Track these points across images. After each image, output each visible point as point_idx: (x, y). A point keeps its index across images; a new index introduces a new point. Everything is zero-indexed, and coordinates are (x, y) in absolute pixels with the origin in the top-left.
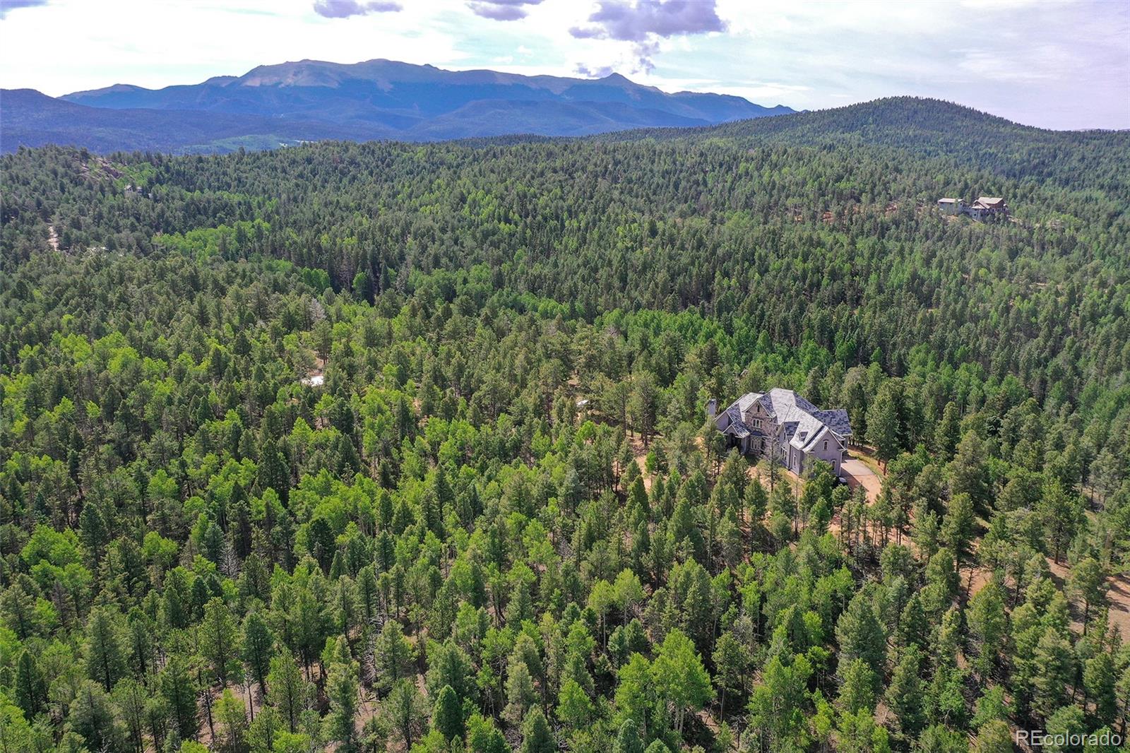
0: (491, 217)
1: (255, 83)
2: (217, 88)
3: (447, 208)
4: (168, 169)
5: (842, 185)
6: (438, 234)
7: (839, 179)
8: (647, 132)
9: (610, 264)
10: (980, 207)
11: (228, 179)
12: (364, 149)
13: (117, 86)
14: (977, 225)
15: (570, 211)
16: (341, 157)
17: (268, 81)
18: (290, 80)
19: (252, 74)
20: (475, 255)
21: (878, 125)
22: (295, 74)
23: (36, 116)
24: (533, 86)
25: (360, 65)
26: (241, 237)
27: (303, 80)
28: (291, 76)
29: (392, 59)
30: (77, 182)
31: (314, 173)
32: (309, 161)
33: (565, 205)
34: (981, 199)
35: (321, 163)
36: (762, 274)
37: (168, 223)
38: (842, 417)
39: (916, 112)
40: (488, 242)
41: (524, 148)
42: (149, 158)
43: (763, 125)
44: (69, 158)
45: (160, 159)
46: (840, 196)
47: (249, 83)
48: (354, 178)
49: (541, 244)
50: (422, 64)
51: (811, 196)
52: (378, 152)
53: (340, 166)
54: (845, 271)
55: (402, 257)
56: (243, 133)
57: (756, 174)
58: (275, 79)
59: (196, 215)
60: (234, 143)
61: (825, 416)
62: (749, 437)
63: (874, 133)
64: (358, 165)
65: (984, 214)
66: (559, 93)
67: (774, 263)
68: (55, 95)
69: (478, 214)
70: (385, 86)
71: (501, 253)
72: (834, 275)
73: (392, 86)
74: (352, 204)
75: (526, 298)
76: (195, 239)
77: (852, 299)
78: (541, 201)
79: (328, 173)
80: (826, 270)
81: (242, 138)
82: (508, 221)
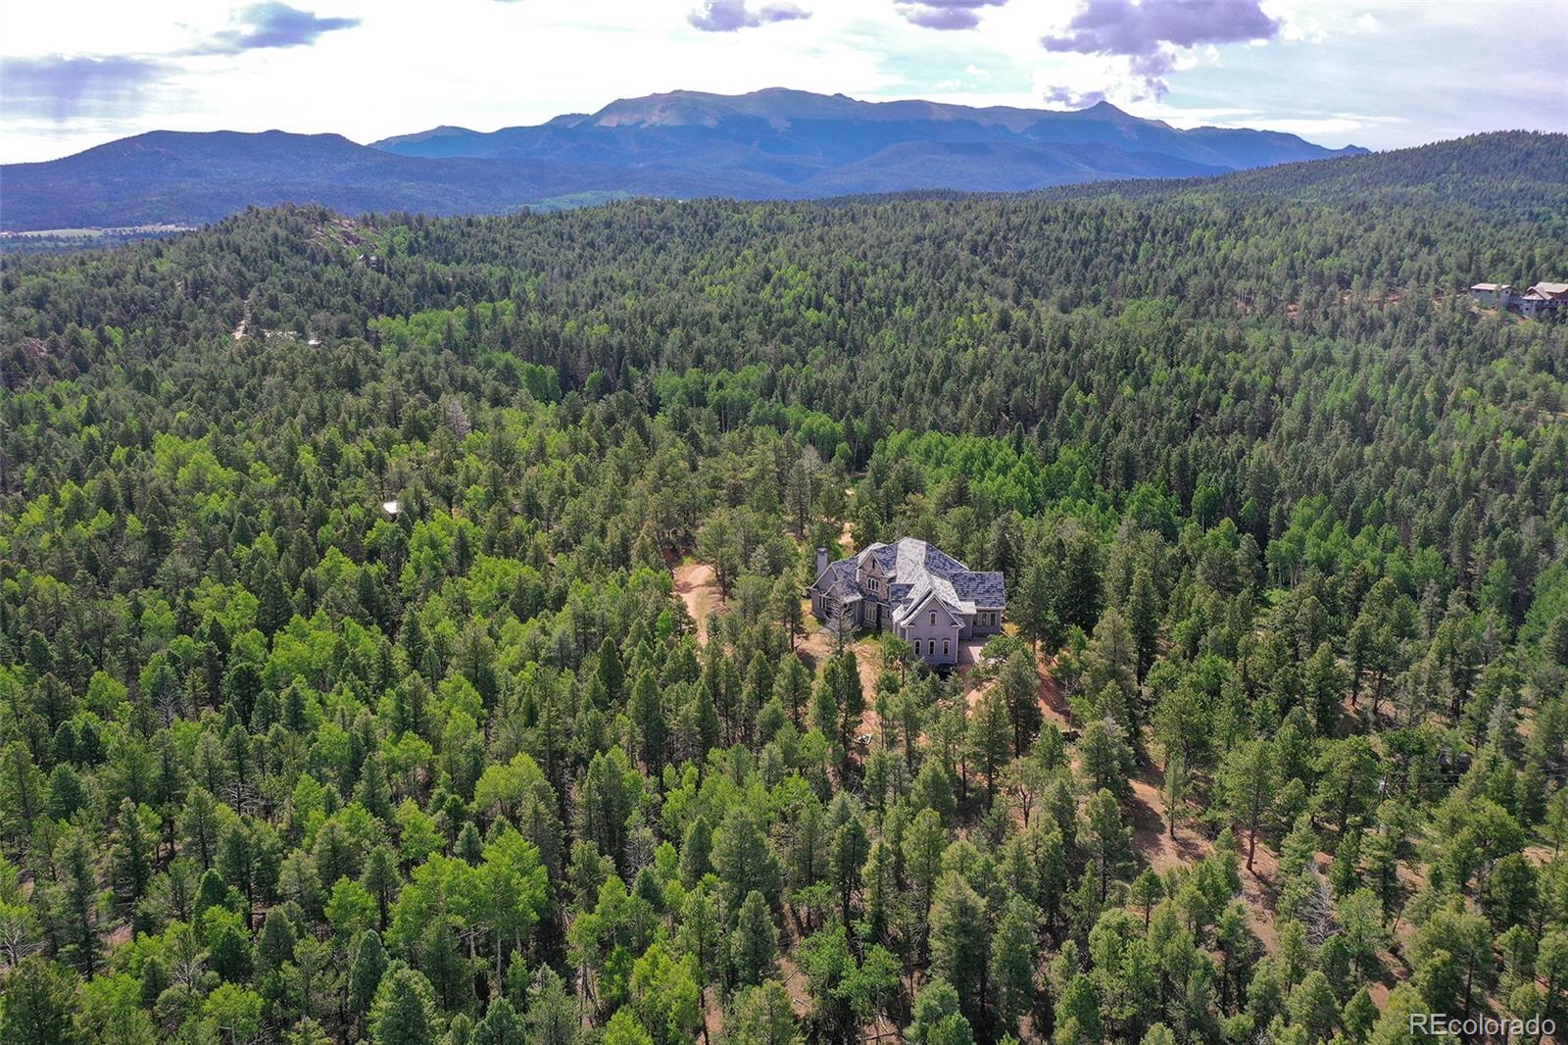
0: (798, 301)
1: (611, 122)
2: (565, 130)
3: (741, 288)
4: (427, 236)
5: (1327, 262)
6: (715, 321)
7: (1324, 253)
8: (1113, 185)
9: (928, 367)
10: (1535, 297)
11: (496, 248)
12: (684, 209)
13: (442, 128)
14: (1525, 325)
15: (905, 295)
16: (649, 220)
17: (627, 120)
18: (655, 118)
19: (609, 110)
20: (753, 352)
21: (1464, 174)
22: (663, 110)
23: (337, 168)
24: (985, 122)
25: (750, 96)
26: (473, 323)
27: (671, 119)
28: (656, 112)
29: (792, 87)
30: (298, 250)
31: (610, 239)
32: (608, 225)
33: (902, 286)
34: (1540, 285)
35: (622, 228)
36: (1137, 388)
37: (392, 303)
38: (993, 582)
39: (1529, 154)
40: (779, 335)
41: (894, 209)
42: (407, 221)
43: (1286, 175)
44: (301, 220)
45: (420, 221)
46: (1319, 278)
47: (603, 123)
48: (661, 248)
49: (853, 340)
50: (830, 93)
51: (1275, 279)
52: (702, 213)
53: (646, 232)
54: (1260, 387)
55: (656, 353)
56: (582, 189)
57: (1213, 244)
58: (637, 117)
59: (435, 293)
60: (572, 202)
61: (971, 579)
62: (862, 602)
63: (1456, 184)
64: (670, 230)
65: (1540, 306)
66: (1019, 131)
67: (1160, 373)
68: (364, 142)
69: (780, 297)
70: (780, 124)
71: (793, 350)
72: (1241, 393)
73: (789, 124)
74: (630, 282)
75: (792, 412)
76: (418, 325)
77: (1252, 428)
78: (870, 281)
79: (628, 241)
80: (1232, 385)
81: (582, 196)
82: (819, 307)
